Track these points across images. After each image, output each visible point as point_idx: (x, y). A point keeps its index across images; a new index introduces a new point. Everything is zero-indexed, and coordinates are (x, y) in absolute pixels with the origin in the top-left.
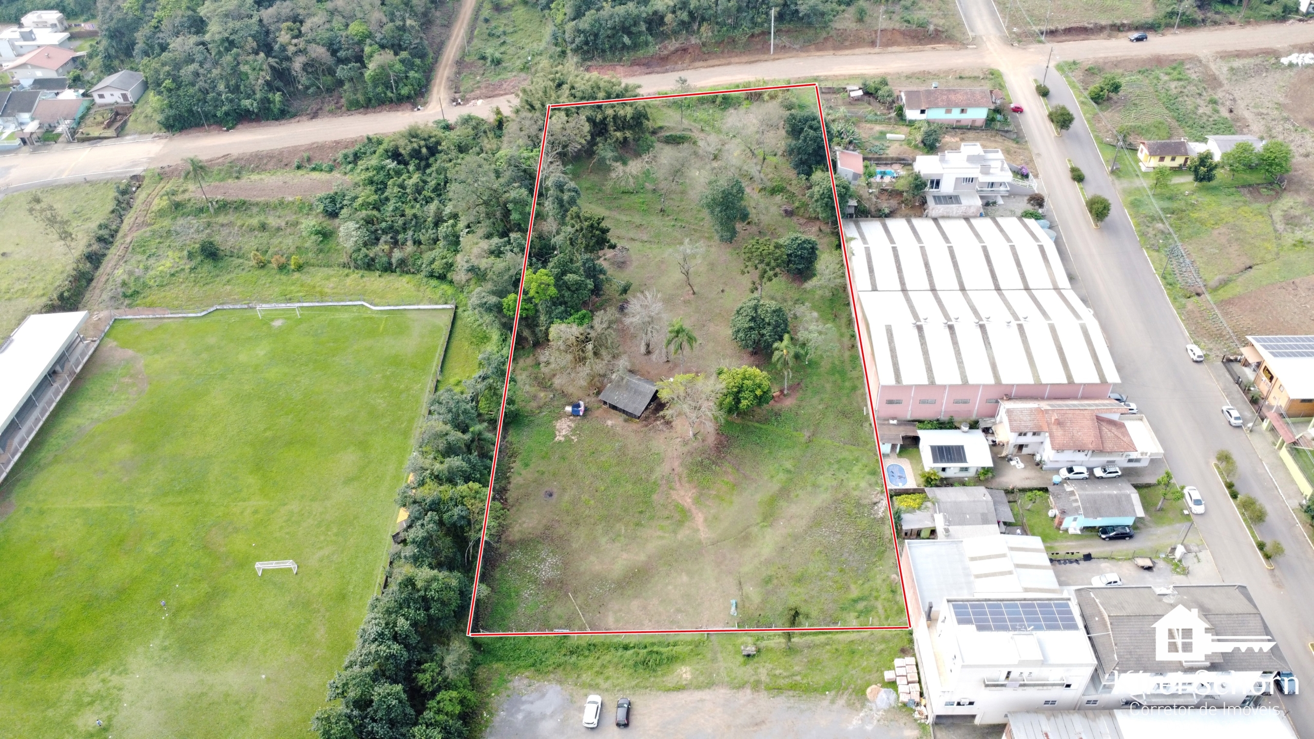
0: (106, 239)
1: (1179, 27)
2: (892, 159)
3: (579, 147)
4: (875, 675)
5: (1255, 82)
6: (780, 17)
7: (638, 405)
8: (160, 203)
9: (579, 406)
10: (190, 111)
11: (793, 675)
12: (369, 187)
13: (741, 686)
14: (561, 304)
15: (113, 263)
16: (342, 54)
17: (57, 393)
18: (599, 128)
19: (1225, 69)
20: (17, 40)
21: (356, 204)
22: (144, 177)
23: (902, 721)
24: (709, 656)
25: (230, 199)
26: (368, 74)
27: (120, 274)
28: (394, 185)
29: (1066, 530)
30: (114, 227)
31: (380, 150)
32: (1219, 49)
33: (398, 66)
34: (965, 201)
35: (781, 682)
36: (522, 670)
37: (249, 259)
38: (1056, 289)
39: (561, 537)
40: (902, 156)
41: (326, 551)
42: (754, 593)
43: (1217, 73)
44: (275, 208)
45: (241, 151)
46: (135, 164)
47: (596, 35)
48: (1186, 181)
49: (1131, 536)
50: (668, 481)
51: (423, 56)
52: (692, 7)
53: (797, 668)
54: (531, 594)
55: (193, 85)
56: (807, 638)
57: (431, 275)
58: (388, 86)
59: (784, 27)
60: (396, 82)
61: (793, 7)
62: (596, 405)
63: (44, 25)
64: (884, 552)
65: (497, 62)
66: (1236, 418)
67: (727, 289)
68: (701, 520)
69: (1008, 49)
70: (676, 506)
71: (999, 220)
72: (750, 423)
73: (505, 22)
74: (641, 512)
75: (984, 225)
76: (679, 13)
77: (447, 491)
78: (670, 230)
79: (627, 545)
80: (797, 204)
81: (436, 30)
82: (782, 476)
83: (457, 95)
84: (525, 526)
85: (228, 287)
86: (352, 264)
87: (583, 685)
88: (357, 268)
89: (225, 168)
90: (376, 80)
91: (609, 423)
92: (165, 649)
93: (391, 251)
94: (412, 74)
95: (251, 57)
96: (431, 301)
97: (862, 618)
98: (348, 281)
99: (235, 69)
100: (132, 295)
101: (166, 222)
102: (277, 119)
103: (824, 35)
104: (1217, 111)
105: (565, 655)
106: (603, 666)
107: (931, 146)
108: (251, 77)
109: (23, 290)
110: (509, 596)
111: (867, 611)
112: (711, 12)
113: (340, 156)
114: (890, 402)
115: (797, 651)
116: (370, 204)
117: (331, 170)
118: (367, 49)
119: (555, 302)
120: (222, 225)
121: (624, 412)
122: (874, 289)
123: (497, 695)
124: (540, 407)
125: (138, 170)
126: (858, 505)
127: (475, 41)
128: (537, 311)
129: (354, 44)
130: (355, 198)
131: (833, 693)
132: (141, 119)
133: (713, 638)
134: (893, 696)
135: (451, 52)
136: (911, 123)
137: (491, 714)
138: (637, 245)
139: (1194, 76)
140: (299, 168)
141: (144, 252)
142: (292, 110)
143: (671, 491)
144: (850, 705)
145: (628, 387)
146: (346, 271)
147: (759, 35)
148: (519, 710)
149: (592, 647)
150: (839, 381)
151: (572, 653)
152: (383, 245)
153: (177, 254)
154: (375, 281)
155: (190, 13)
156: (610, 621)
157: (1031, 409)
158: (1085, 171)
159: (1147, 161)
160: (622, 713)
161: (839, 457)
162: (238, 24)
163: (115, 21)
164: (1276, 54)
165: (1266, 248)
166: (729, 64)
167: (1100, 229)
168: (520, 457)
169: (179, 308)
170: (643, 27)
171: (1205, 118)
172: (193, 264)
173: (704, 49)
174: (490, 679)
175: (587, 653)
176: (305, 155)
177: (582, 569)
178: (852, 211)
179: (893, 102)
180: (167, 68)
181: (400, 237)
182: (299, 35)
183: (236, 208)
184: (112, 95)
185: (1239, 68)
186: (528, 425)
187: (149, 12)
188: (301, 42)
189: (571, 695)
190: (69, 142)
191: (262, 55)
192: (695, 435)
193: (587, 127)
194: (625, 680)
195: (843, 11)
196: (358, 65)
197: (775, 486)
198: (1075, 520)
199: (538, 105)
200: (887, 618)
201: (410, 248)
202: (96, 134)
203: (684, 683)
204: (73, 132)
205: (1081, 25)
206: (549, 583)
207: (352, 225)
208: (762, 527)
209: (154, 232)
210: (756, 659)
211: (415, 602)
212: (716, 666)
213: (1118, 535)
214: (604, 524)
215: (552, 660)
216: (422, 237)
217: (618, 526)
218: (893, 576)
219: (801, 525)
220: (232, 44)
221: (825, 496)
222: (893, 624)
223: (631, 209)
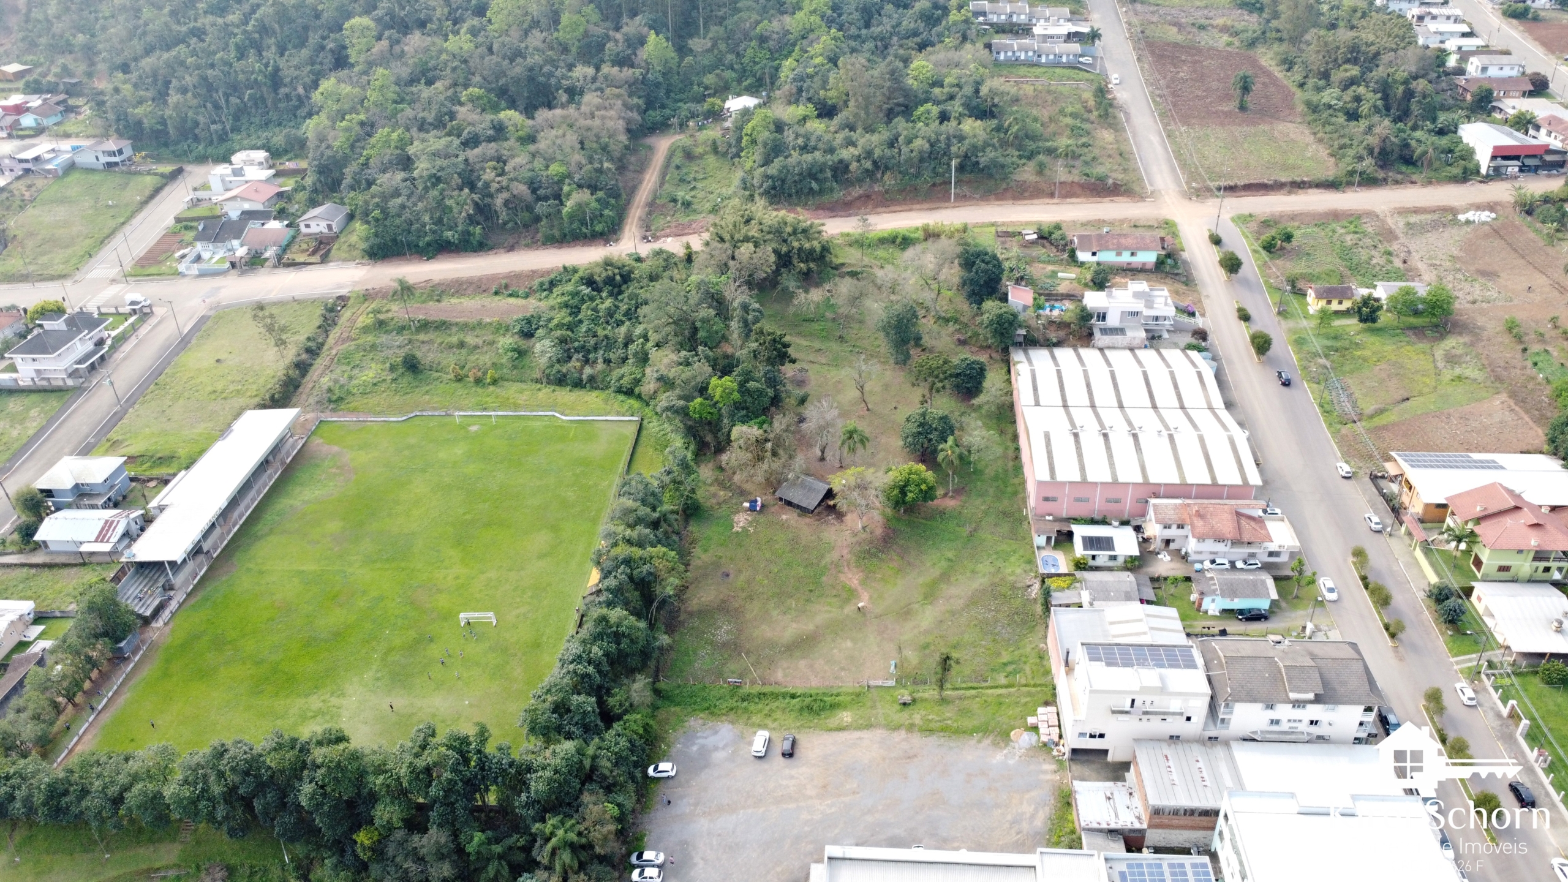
0: (313, 351)
1: (1360, 184)
2: (1062, 295)
3: (765, 275)
4: (1019, 722)
5: (1432, 237)
6: (961, 168)
7: (811, 502)
8: (365, 320)
9: (756, 501)
10: (394, 240)
11: (944, 720)
12: (564, 310)
13: (897, 728)
14: (743, 409)
15: (319, 372)
16: (542, 192)
17: (270, 478)
18: (784, 260)
19: (1401, 224)
20: (228, 175)
21: (551, 325)
22: (349, 298)
23: (1041, 759)
24: (869, 704)
25: (431, 319)
26: (566, 210)
27: (326, 381)
28: (588, 308)
29: (1206, 612)
30: (320, 340)
31: (577, 277)
32: (1398, 205)
33: (594, 205)
34: (1130, 334)
35: (933, 725)
36: (697, 713)
37: (447, 373)
38: (1211, 408)
39: (736, 610)
40: (1072, 292)
41: (522, 610)
42: (912, 656)
43: (1393, 227)
44: (473, 328)
45: (442, 277)
46: (340, 287)
47: (783, 181)
48: (1352, 324)
49: (1265, 618)
50: (837, 566)
51: (617, 196)
52: (876, 156)
53: (948, 715)
54: (707, 653)
55: (399, 216)
56: (959, 691)
57: (619, 391)
58: (583, 223)
59: (966, 177)
60: (591, 219)
61: (973, 159)
62: (772, 503)
63: (251, 163)
64: (1034, 627)
65: (687, 205)
66: (1377, 523)
67: (899, 407)
68: (867, 598)
69: (1186, 203)
70: (844, 587)
71: (1163, 351)
72: (916, 520)
73: (696, 169)
74: (811, 591)
75: (1148, 356)
76: (863, 162)
77: (637, 552)
78: (848, 354)
79: (796, 617)
80: (969, 334)
81: (629, 175)
82: (944, 564)
83: (648, 234)
84: (703, 599)
85: (427, 397)
86: (544, 380)
87: (753, 725)
88: (548, 383)
89: (426, 291)
90: (571, 216)
91: (784, 517)
92: (378, 679)
93: (582, 367)
94: (606, 212)
95: (456, 193)
96: (618, 414)
97: (1011, 677)
98: (541, 395)
99: (440, 203)
100: (336, 401)
101: (370, 338)
102: (475, 251)
103: (1004, 186)
104: (1391, 262)
105: (737, 701)
106: (771, 710)
107: (1100, 282)
108: (455, 210)
109: (238, 391)
110: (687, 654)
111: (1015, 672)
112: (893, 161)
113: (536, 283)
114: (1046, 499)
115: (949, 702)
116: (564, 325)
117: (527, 296)
118: (566, 188)
119: (738, 406)
120: (423, 342)
121: (798, 507)
122: (1037, 404)
123: (675, 731)
124: (719, 504)
125: (343, 292)
126: (1013, 587)
127: (667, 186)
128: (721, 415)
129: (554, 183)
130: (550, 320)
131: (980, 735)
132: (345, 247)
133: (872, 690)
134: (1034, 738)
135: (643, 195)
136: (1082, 264)
137: (669, 746)
138: (816, 366)
139: (1370, 230)
140: (496, 293)
141: (349, 363)
142: (489, 242)
143: (840, 575)
144: (995, 744)
145: (803, 485)
146: (539, 386)
147: (940, 184)
148: (694, 744)
149: (762, 695)
150: (1002, 486)
151: (743, 700)
152: (575, 363)
153: (380, 366)
154: (565, 395)
155: (399, 151)
156: (779, 675)
157: (1176, 505)
158: (1251, 311)
159: (1314, 304)
160: (787, 746)
161: (998, 549)
162: (445, 163)
163: (325, 158)
164: (1454, 211)
165: (1424, 383)
166: (910, 210)
167: (1261, 362)
168: (700, 544)
169: (382, 413)
170: (829, 174)
171: (1378, 268)
172: (394, 376)
173: (887, 196)
174: (668, 719)
175: (757, 700)
176: (503, 282)
177: (755, 635)
178: (1021, 339)
179: (1066, 245)
180: (377, 200)
181: (591, 356)
182: (502, 173)
183: (436, 327)
184: (318, 225)
185: (1415, 223)
186: (707, 519)
187: (358, 150)
188: (504, 180)
189: (742, 733)
190: (275, 267)
191: (466, 190)
192: (864, 528)
193: (773, 258)
194: (791, 721)
195: (1024, 164)
196: (557, 202)
197: (936, 572)
198: (1213, 601)
199: (727, 237)
200: (1033, 678)
201: (600, 366)
202: (302, 260)
203: (845, 724)
204: (279, 258)
205: (1261, 181)
206: (724, 645)
207: (547, 343)
208: (923, 604)
209: (358, 346)
210: (911, 707)
211: (608, 636)
212: (874, 712)
213: (1254, 617)
214: (776, 599)
215: (725, 705)
216: (612, 356)
217: (789, 601)
218: (1042, 645)
219: (959, 603)
220: (439, 180)
221: (982, 580)
222: (1038, 682)
223: (810, 335)
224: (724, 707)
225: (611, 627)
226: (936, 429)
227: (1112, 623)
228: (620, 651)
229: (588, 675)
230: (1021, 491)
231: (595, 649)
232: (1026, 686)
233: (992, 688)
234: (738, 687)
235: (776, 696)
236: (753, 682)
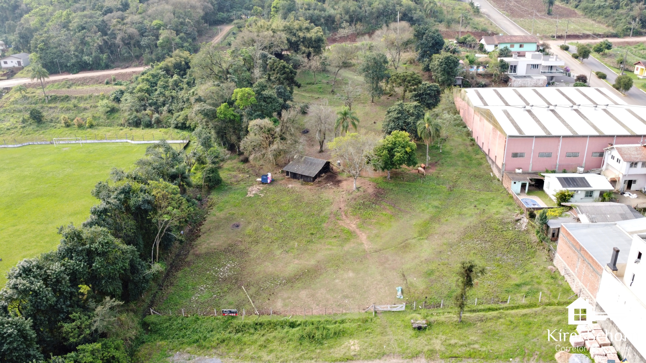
4: (557, 344)
9: (267, 175)
10: (52, 62)
11: (469, 344)
14: (259, 110)
16: (145, 33)
21: (135, 91)
25: (58, 95)
26: (159, 42)
31: (158, 67)
33: (178, 40)
34: (535, 78)
36: (184, 346)
37: (60, 123)
39: (242, 252)
40: (488, 61)
42: (418, 282)
44: (86, 99)
50: (336, 215)
53: (473, 338)
54: (207, 288)
55: (56, 48)
56: (477, 313)
57: (176, 127)
62: (281, 178)
64: (535, 251)
68: (365, 237)
70: (342, 231)
71: (559, 88)
72: (401, 182)
76: (343, 15)
78: (338, 100)
79: (298, 254)
82: (432, 210)
84: (211, 244)
85: (42, 135)
86: (126, 124)
87: (244, 358)
88: (128, 126)
89: (62, 83)
90: (161, 45)
91: (290, 186)
94: (186, 45)
95: (93, 35)
96: (173, 139)
97: (529, 298)
98: (121, 132)
99: (82, 40)
101: (16, 106)
105: (230, 333)
106: (268, 341)
108: (91, 44)
110: (186, 288)
111: (533, 292)
112: (362, 15)
114: (515, 155)
115: (470, 325)
116: (144, 90)
118: (161, 31)
119: (254, 107)
120: (51, 108)
121: (302, 176)
122: (486, 105)
124: (237, 181)
126: (502, 223)
128: (241, 115)
129: (154, 29)
131: (518, 359)
132: (25, 72)
133: (380, 316)
136: (489, 53)
140: (107, 83)
143: (339, 221)
145: (305, 161)
146: (121, 127)
149: (258, 325)
150: (468, 160)
151: (238, 331)
152: (148, 112)
153: (16, 120)
155: (66, 21)
156: (279, 305)
161: (478, 198)
167: (626, 95)
168: (217, 206)
169: (6, 143)
170: (323, 22)
172: (24, 125)
174: (150, 354)
175: (252, 331)
176: (113, 78)
178: (459, 83)
181: (160, 108)
182: (123, 24)
183: (62, 100)
184: (12, 62)
186: (226, 190)
188: (123, 28)
191: (100, 34)
192: (358, 189)
193: (286, 42)
194: (289, 352)
195: (438, 24)
196: (155, 38)
197: (426, 216)
200: (555, 297)
201: (165, 114)
203: (353, 353)
205: (575, 34)
206: (225, 280)
208: (419, 240)
209: (6, 110)
210: (427, 331)
212: (386, 338)
214: (279, 242)
215: (218, 336)
217: (292, 243)
218: (550, 267)
219: (454, 238)
221: (471, 219)
222: (562, 300)
224: (215, 339)
230: (484, 162)
232: (550, 304)
233: (512, 308)
234: (233, 315)
235: (273, 326)
236: (249, 313)
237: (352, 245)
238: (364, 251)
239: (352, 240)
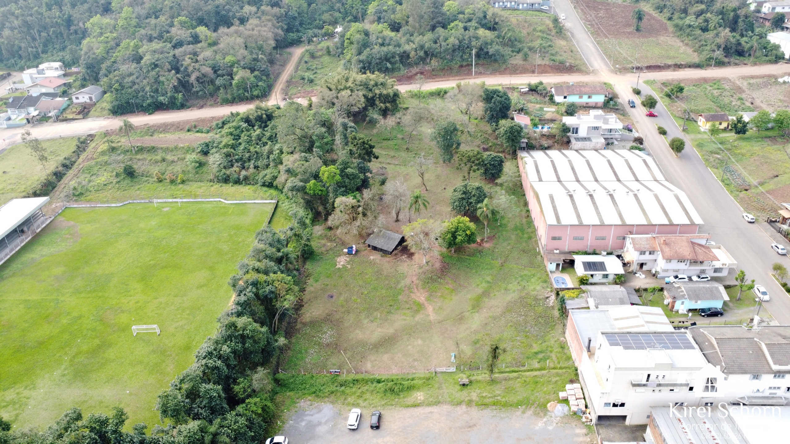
0: (67, 166)
1: (715, 66)
2: (548, 120)
4: (553, 396)
5: (765, 91)
6: (478, 56)
7: (390, 246)
8: (104, 147)
9: (352, 248)
10: (128, 103)
11: (495, 396)
12: (230, 136)
13: (459, 404)
14: (343, 187)
15: (70, 178)
16: (220, 72)
17: (21, 242)
18: (371, 102)
19: (745, 84)
20: (34, 74)
21: (221, 146)
22: (95, 135)
23: (573, 425)
24: (437, 386)
25: (145, 145)
26: (234, 82)
27: (73, 184)
28: (245, 135)
29: (677, 312)
30: (73, 160)
31: (239, 117)
32: (740, 75)
33: (253, 79)
34: (594, 140)
35: (487, 401)
36: (306, 396)
37: (152, 178)
38: (656, 180)
39: (337, 320)
40: (554, 118)
42: (467, 350)
43: (741, 85)
44: (172, 151)
45: (155, 123)
46: (91, 130)
47: (370, 63)
48: (731, 136)
49: (722, 314)
50: (409, 288)
51: (268, 76)
52: (426, 47)
53: (498, 392)
54: (315, 352)
55: (131, 88)
56: (504, 374)
57: (264, 185)
58: (246, 90)
59: (480, 62)
60: (251, 88)
61: (485, 50)
62: (363, 249)
63: (51, 68)
64: (555, 325)
65: (311, 81)
66: (782, 249)
67: (447, 188)
68: (431, 309)
69: (614, 75)
70: (414, 303)
71: (616, 151)
72: (463, 257)
73: (318, 63)
74: (391, 306)
75: (608, 153)
76: (418, 52)
78: (412, 159)
79: (381, 324)
80: (490, 144)
81: (276, 67)
82: (484, 285)
83: (286, 97)
84: (313, 314)
85: (138, 192)
86: (216, 180)
87: (348, 404)
88: (218, 182)
89: (144, 130)
90: (238, 87)
91: (372, 257)
92: (64, 375)
93: (240, 171)
94: (260, 84)
95: (167, 73)
96: (262, 199)
97: (542, 363)
98: (212, 189)
99: (157, 81)
100: (78, 195)
101: (106, 158)
102: (179, 109)
103: (504, 66)
104: (744, 104)
105: (336, 386)
106: (362, 392)
107: (571, 111)
108: (165, 84)
109: (12, 189)
110: (300, 352)
111: (545, 359)
112: (437, 50)
113: (214, 123)
114: (554, 238)
115: (498, 383)
116: (229, 145)
117: (208, 132)
118: (235, 70)
119: (339, 185)
120: (139, 160)
121: (381, 250)
122: (541, 180)
123: (288, 411)
124: (327, 251)
125: (92, 132)
126: (536, 299)
127: (299, 72)
128: (328, 192)
129: (227, 67)
130: (220, 143)
131: (524, 407)
132: (99, 110)
133: (438, 375)
134: (566, 408)
135: (285, 77)
136: (558, 104)
137: (283, 423)
138: (392, 166)
139: (727, 87)
140: (189, 131)
141: (90, 173)
142: (188, 104)
143: (411, 294)
144: (536, 414)
145: (384, 236)
146: (212, 184)
147: (466, 66)
148: (303, 420)
149: (355, 381)
150: (520, 234)
151: (341, 385)
152: (235, 168)
153: (109, 174)
154: (229, 189)
155: (134, 53)
156: (369, 366)
158: (666, 129)
159: (703, 125)
160: (374, 420)
161: (522, 274)
162: (161, 56)
163: (91, 59)
164: (776, 77)
165: (785, 166)
166: (448, 80)
167: (679, 158)
168: (313, 277)
169: (107, 202)
170: (397, 58)
171: (737, 107)
172: (118, 180)
173: (433, 73)
174: (284, 402)
175: (352, 385)
176: (193, 124)
177: (350, 337)
178: (524, 145)
179: (547, 93)
180: (117, 78)
181: (246, 165)
182: (197, 61)
183: (148, 151)
184: (83, 97)
185: (753, 83)
186: (319, 260)
187: (110, 54)
188: (197, 65)
189: (340, 411)
190: (55, 122)
191: (173, 72)
192: (427, 263)
193: (363, 100)
194: (377, 401)
195: (515, 56)
196: (229, 77)
197: (480, 291)
198: (683, 303)
200: (559, 363)
201: (252, 170)
202: (71, 117)
203: (419, 402)
204: (57, 117)
205: (656, 64)
206: (328, 345)
207: (217, 156)
208: (472, 313)
209: (97, 163)
210: (469, 387)
211: (236, 338)
212: (441, 391)
213: (714, 314)
214: (366, 312)
215: (327, 390)
216: (259, 163)
217: (375, 313)
218: (562, 339)
219: (498, 311)
220: (156, 66)
221: (513, 295)
222: (563, 366)
223: (388, 148)
224: (327, 391)
225: (238, 331)
226: (474, 196)
227: (616, 319)
228: (245, 349)
229: (216, 368)
230: (533, 236)
231: (225, 348)
232: (554, 368)
233: (528, 371)
234: (337, 374)
235: (366, 382)
236: (349, 372)
237: (422, 316)
238: (430, 322)
239: (422, 312)
